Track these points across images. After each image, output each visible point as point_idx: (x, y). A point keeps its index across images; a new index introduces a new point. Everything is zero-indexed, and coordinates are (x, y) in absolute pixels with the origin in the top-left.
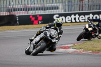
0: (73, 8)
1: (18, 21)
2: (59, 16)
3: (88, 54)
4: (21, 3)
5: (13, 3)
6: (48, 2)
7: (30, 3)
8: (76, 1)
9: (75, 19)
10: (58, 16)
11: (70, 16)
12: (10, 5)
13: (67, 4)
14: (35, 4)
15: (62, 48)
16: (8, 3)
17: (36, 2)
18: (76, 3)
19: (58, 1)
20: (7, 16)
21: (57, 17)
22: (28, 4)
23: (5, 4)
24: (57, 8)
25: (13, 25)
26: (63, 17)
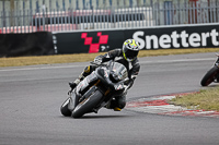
0: (176, 16)
1: (57, 45)
2: (145, 35)
3: (207, 117)
4: (61, 7)
5: (44, 7)
6: (121, 4)
7: (81, 5)
8: (182, 2)
9: (179, 40)
10: (142, 33)
11: (170, 34)
12: (38, 11)
13: (161, 8)
14: (92, 8)
15: (150, 103)
16: (34, 7)
17: (94, 4)
18: (182, 6)
19: (142, 2)
20: (33, 33)
21: (139, 37)
22: (78, 9)
23: (27, 8)
24: (140, 17)
25: (45, 54)
26: (154, 37)
